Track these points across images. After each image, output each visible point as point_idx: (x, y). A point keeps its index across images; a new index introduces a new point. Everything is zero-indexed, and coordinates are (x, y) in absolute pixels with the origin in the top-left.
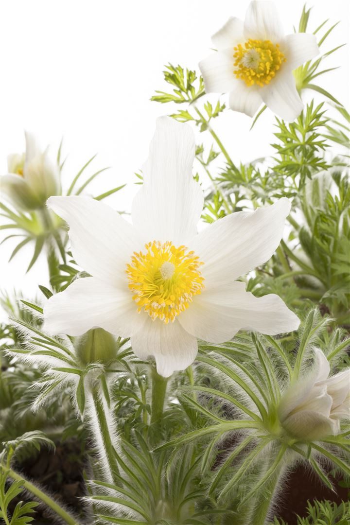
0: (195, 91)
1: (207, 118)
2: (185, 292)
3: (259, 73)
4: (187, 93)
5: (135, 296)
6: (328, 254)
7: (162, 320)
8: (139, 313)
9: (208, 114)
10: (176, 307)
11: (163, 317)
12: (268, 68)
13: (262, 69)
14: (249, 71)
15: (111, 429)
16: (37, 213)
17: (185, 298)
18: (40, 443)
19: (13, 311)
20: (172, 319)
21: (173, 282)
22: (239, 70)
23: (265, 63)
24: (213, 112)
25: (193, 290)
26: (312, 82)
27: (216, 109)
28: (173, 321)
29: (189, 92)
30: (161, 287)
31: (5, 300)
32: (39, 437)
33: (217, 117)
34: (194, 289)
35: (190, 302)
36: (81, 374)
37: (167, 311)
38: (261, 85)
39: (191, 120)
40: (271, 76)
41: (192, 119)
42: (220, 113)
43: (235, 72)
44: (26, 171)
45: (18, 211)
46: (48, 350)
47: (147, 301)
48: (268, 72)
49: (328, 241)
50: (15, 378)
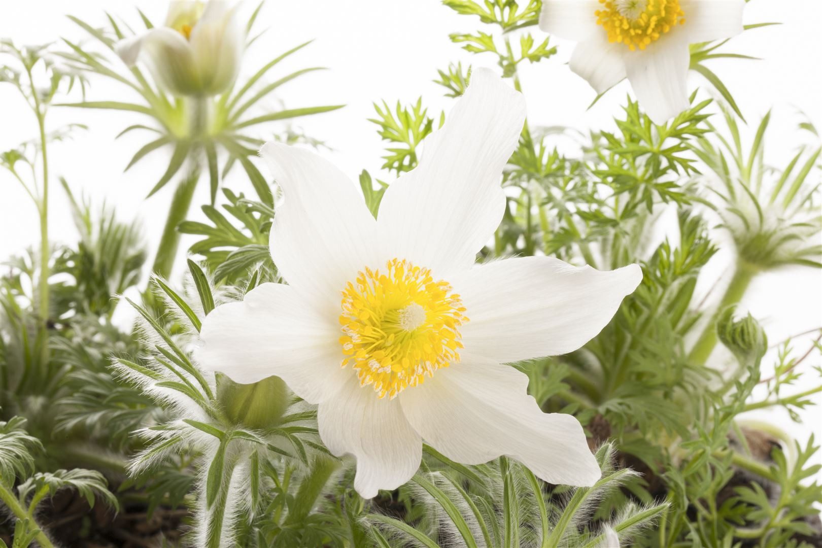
0: (516, 11)
1: (517, 55)
2: (428, 359)
3: (635, 28)
4: (502, 10)
5: (345, 338)
6: (631, 332)
7: (377, 391)
8: (344, 367)
9: (523, 51)
10: (405, 379)
11: (379, 389)
12: (652, 25)
13: (643, 23)
14: (621, 21)
15: (228, 524)
16: (188, 102)
17: (425, 368)
18: (96, 496)
19: (89, 233)
20: (392, 394)
21: (412, 336)
22: (605, 12)
23: (650, 16)
24: (532, 51)
25: (440, 360)
26: (705, 63)
27: (538, 49)
28: (393, 398)
29: (507, 9)
30: (390, 337)
31: (83, 211)
32: (97, 486)
33: (535, 63)
34: (443, 360)
35: (429, 376)
36: (222, 437)
37: (390, 380)
38: (632, 47)
39: (492, 51)
40: (651, 38)
41: (494, 50)
42: (543, 59)
43: (598, 13)
44: (195, 32)
45: (158, 87)
46: (182, 382)
47: (363, 354)
48: (649, 31)
49: (638, 312)
50: (70, 354)
